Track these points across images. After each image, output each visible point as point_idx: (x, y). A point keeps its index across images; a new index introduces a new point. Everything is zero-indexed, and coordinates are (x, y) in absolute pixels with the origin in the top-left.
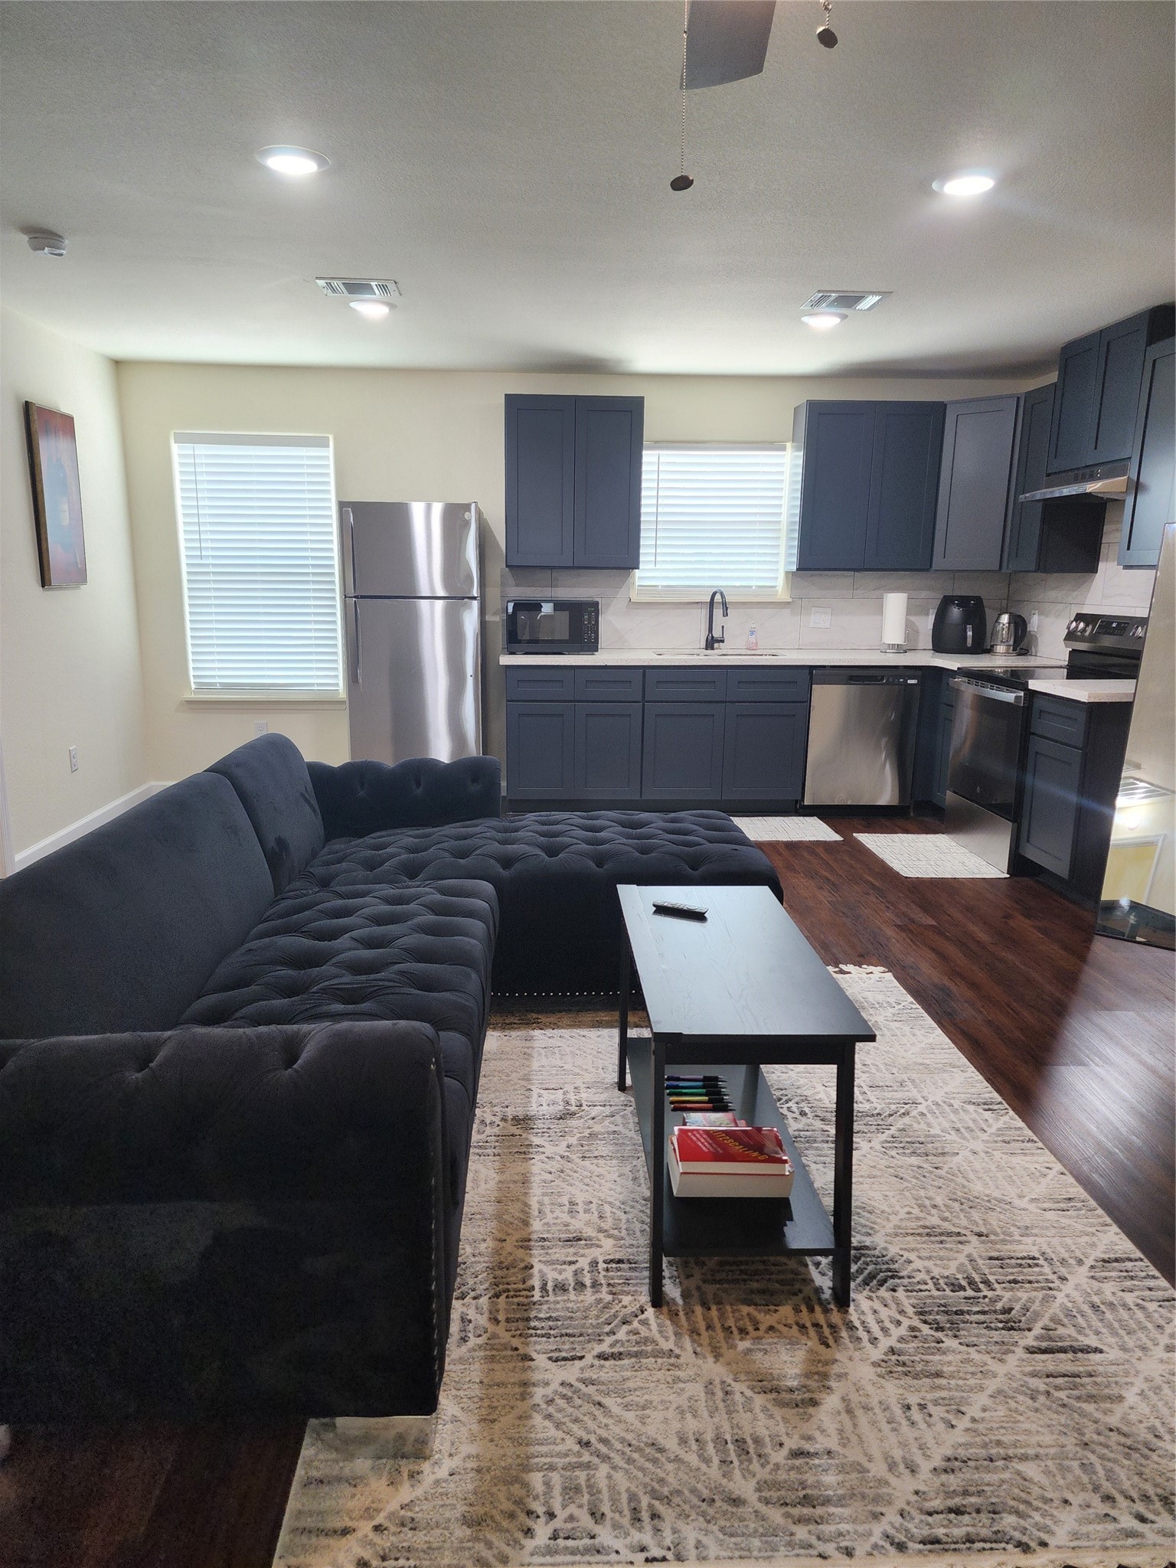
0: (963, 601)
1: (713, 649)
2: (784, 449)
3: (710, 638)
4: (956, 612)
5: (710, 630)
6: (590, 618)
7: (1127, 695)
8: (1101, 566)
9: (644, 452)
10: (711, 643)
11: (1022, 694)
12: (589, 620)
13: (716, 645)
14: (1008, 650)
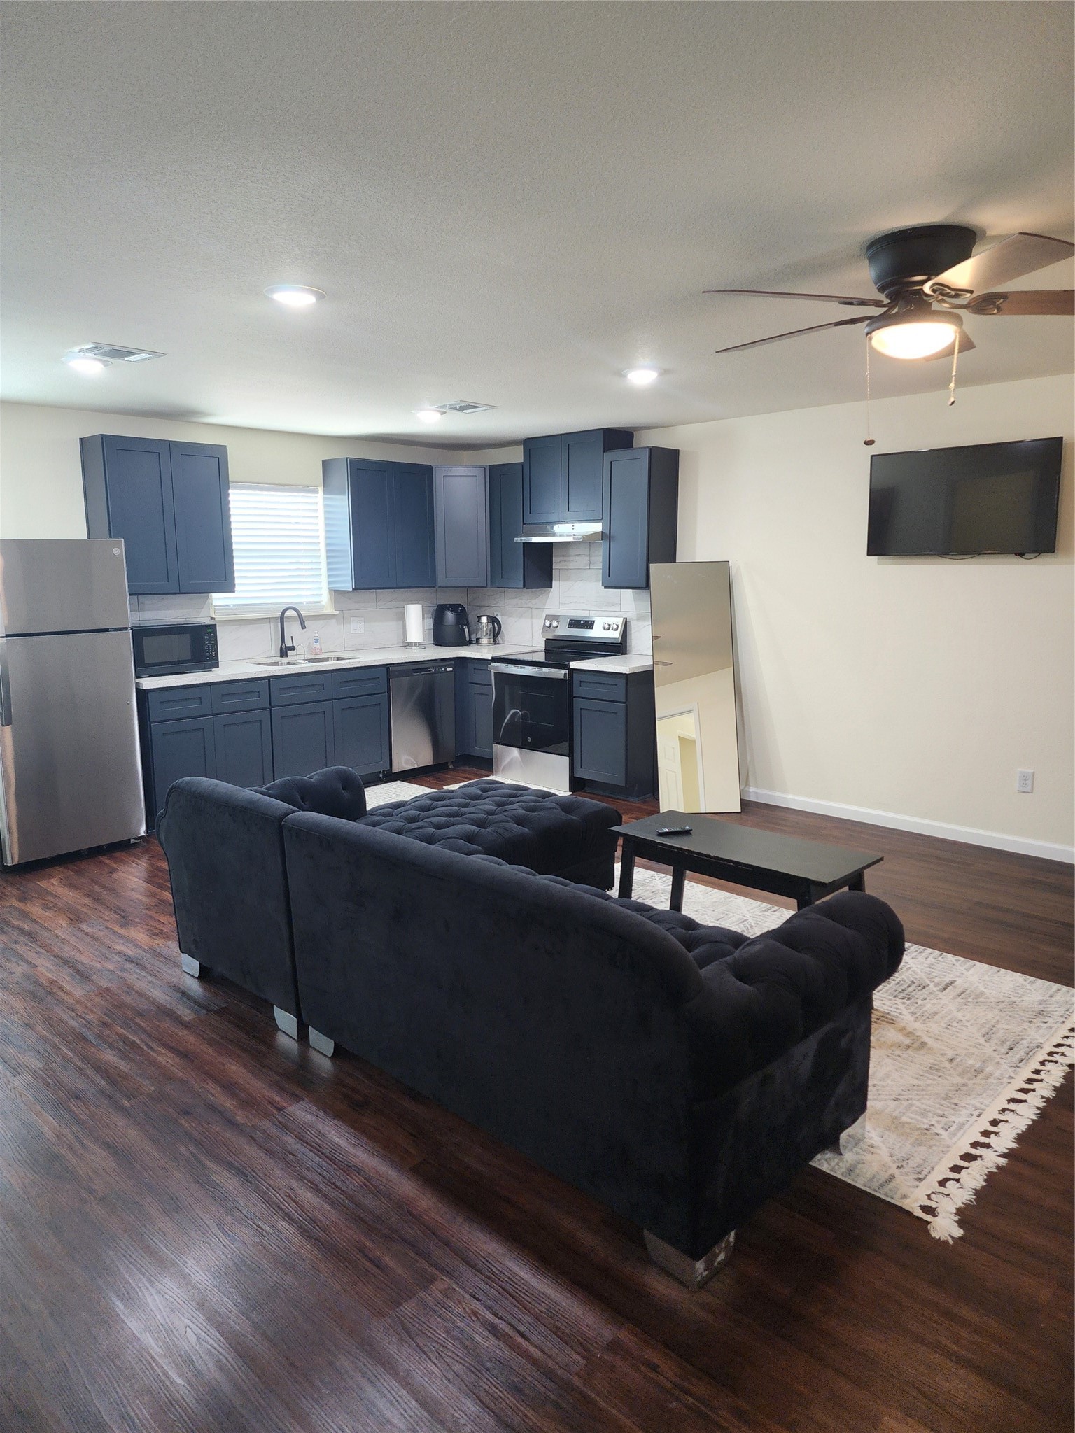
0: (455, 608)
1: (287, 656)
2: (317, 492)
3: (283, 647)
4: (450, 616)
5: (283, 640)
6: (210, 637)
7: (649, 666)
8: (554, 583)
9: (230, 491)
10: (284, 651)
11: (567, 671)
12: (209, 640)
13: (289, 653)
14: (489, 641)
